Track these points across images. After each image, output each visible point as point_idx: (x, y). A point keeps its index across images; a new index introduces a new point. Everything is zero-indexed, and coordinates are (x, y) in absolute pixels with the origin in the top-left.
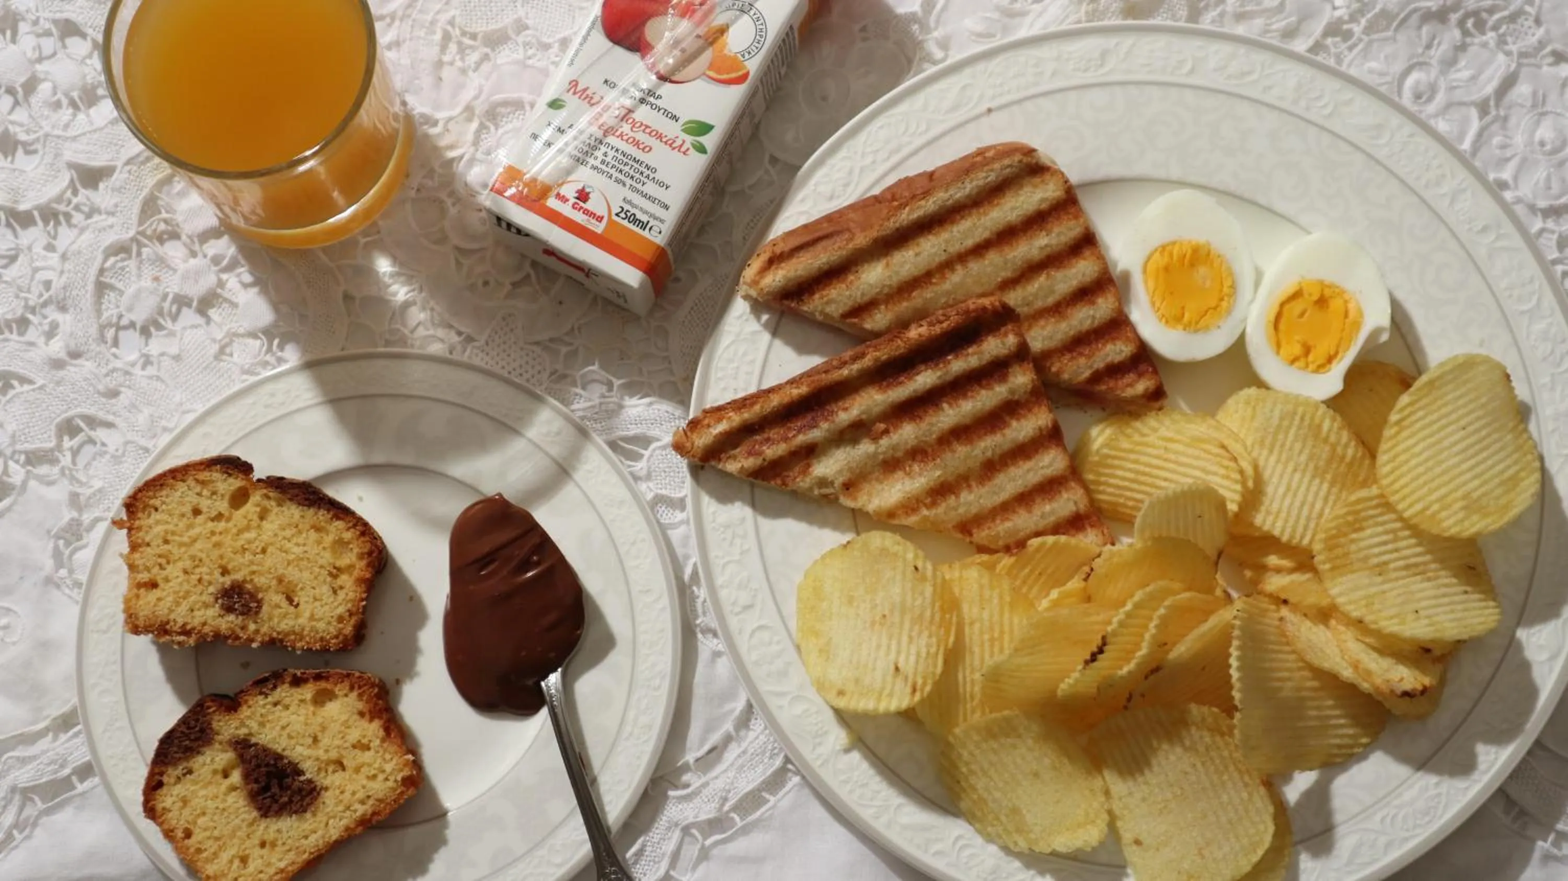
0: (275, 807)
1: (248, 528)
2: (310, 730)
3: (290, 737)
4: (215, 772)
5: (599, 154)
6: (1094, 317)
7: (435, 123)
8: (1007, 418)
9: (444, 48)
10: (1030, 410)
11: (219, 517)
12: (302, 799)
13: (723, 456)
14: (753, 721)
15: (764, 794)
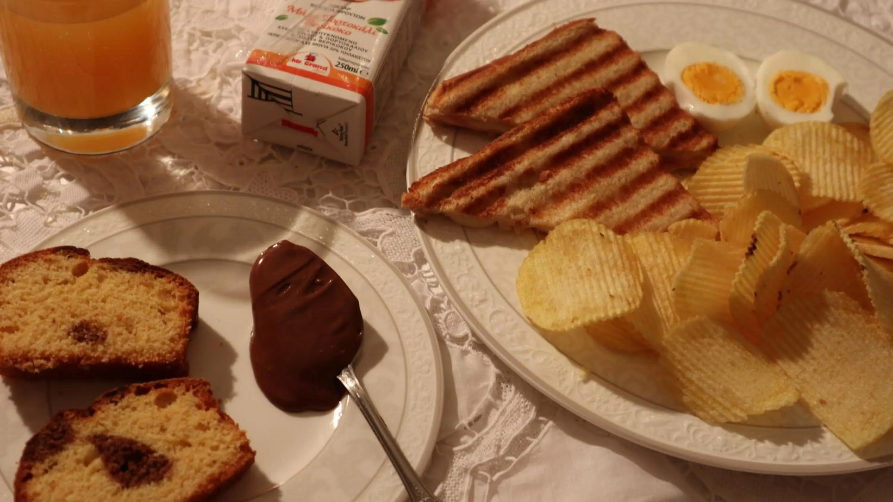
0: (136, 478)
1: (90, 286)
2: (157, 422)
3: (141, 428)
4: (78, 462)
5: (317, 37)
6: (660, 108)
7: (191, 82)
8: (628, 160)
9: (190, 43)
10: (641, 154)
11: (66, 282)
12: (158, 470)
13: (441, 202)
14: (504, 393)
15: (528, 438)
